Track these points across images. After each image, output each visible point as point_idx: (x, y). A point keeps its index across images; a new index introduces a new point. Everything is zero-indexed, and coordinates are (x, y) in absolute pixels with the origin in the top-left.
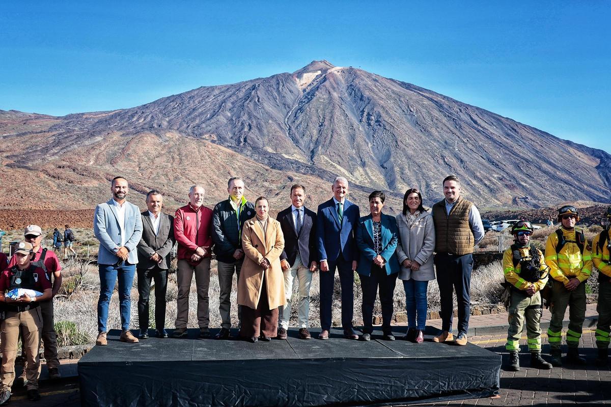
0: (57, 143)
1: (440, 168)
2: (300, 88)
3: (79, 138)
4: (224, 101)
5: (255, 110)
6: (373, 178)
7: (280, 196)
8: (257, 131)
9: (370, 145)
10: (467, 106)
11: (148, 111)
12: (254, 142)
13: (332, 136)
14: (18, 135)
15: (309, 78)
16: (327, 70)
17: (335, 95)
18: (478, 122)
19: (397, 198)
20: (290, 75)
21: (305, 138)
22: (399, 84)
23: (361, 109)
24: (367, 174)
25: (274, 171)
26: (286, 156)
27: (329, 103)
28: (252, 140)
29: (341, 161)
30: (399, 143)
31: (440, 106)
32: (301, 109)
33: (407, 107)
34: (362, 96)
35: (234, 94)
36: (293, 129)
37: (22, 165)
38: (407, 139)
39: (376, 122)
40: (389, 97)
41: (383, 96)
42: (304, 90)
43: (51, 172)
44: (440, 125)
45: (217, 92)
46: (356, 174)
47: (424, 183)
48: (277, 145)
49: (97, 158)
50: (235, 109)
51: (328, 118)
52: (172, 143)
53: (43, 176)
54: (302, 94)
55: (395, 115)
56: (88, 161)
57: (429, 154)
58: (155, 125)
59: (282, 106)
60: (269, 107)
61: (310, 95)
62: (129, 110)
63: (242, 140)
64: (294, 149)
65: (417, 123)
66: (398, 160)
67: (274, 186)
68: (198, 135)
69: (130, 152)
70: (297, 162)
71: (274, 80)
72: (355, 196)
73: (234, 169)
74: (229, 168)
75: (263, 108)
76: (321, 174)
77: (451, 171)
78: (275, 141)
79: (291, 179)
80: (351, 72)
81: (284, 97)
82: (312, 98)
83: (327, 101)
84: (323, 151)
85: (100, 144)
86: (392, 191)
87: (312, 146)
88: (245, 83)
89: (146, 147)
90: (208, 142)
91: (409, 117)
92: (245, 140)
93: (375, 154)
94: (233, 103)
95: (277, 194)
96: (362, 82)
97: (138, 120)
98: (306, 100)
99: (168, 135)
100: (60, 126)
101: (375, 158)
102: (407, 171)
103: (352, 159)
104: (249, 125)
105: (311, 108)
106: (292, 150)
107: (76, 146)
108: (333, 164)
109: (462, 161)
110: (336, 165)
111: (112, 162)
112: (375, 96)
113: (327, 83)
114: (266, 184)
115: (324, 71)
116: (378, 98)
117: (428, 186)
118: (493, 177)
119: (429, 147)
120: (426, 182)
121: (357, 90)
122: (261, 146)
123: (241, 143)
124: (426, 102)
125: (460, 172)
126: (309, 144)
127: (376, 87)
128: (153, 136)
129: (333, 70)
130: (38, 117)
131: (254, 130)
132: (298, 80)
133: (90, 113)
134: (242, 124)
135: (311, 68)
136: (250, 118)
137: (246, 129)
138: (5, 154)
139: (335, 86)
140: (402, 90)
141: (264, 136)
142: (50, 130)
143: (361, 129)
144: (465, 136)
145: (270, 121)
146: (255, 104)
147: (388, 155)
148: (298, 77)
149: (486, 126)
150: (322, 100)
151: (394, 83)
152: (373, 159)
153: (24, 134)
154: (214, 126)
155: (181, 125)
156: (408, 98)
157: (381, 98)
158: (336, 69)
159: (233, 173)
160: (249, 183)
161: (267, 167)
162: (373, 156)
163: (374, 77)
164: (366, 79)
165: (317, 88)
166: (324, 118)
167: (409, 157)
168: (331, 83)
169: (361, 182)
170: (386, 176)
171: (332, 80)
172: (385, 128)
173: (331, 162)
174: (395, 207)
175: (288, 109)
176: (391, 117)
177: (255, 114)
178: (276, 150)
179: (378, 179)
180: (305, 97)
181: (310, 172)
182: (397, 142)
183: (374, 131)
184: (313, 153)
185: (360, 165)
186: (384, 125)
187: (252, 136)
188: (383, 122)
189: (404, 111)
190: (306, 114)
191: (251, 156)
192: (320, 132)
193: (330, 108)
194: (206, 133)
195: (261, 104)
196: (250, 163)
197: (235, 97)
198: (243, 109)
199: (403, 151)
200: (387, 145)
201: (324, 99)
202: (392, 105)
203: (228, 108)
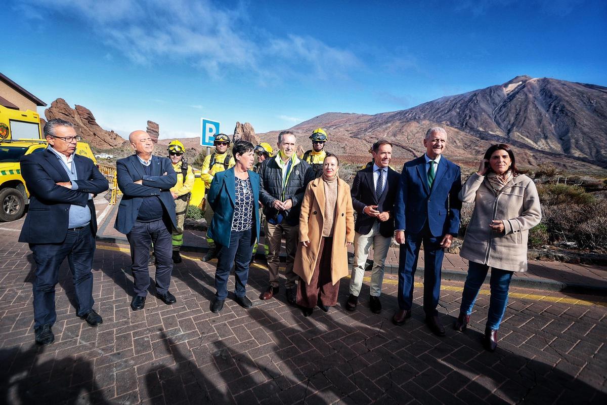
0: (371, 127)
2: (505, 93)
3: (381, 124)
4: (456, 104)
5: (474, 107)
6: (552, 146)
8: (474, 119)
9: (553, 126)
11: (414, 111)
13: (524, 121)
14: (355, 124)
15: (512, 87)
16: (526, 81)
17: (531, 96)
19: (570, 159)
20: (499, 86)
21: (505, 122)
22: (583, 86)
23: (549, 103)
24: (547, 143)
25: (482, 141)
26: (491, 133)
27: (525, 101)
28: (471, 124)
29: (529, 136)
30: (577, 124)
32: (504, 106)
33: (588, 100)
34: (551, 95)
35: (462, 99)
36: (498, 117)
37: (356, 137)
38: (585, 121)
39: (560, 111)
40: (573, 95)
41: (569, 94)
42: (508, 94)
43: (368, 140)
45: (452, 99)
46: (539, 143)
47: (594, 151)
48: (486, 126)
49: (388, 134)
50: (462, 108)
51: (523, 110)
52: (425, 126)
53: (364, 141)
54: (506, 96)
55: (577, 106)
57: (603, 131)
58: (417, 118)
59: (492, 105)
60: (483, 105)
61: (512, 97)
62: (405, 111)
63: (464, 124)
64: (497, 128)
65: (595, 111)
66: (575, 136)
67: (481, 149)
68: (439, 122)
69: (403, 131)
70: (498, 136)
71: (489, 90)
72: (537, 157)
73: (458, 139)
74: (455, 139)
75: (480, 106)
78: (485, 124)
80: (545, 81)
81: (494, 99)
82: (513, 99)
83: (523, 100)
84: (517, 129)
85: (389, 127)
86: (566, 155)
87: (509, 127)
88: (469, 93)
89: (412, 128)
90: (445, 125)
91: (589, 107)
92: (466, 124)
93: (556, 131)
94: (461, 104)
96: (552, 87)
97: (408, 115)
98: (509, 100)
99: (424, 122)
100: (373, 119)
101: (555, 134)
102: (581, 142)
103: (538, 134)
104: (470, 116)
105: (512, 105)
106: (496, 129)
107: (379, 128)
110: (525, 138)
111: (395, 135)
112: (562, 95)
113: (525, 89)
114: (477, 148)
115: (524, 82)
116: (564, 95)
117: (598, 152)
119: (603, 126)
120: (597, 149)
121: (547, 92)
122: (476, 127)
126: (507, 126)
127: (563, 88)
128: (415, 123)
129: (530, 81)
130: (363, 115)
131: (473, 119)
132: (504, 89)
133: (386, 113)
134: (465, 115)
135: (515, 81)
136: (471, 112)
138: (349, 132)
139: (531, 90)
140: (586, 90)
141: (478, 121)
142: (368, 121)
143: (547, 116)
145: (483, 113)
146: (475, 104)
147: (567, 132)
148: (504, 87)
150: (520, 100)
151: (579, 85)
153: (357, 123)
154: (449, 117)
155: (430, 117)
156: (590, 94)
157: (567, 96)
158: (534, 80)
159: (457, 141)
160: (466, 147)
161: (478, 139)
162: (554, 132)
163: (563, 82)
164: (556, 84)
165: (517, 93)
166: (520, 110)
167: (584, 133)
168: (528, 89)
169: (542, 148)
170: (562, 145)
171: (529, 87)
172: (567, 115)
173: (522, 136)
174: (568, 165)
175: (495, 106)
176: (573, 108)
177: (474, 110)
178: (485, 129)
179: (556, 147)
180: (508, 98)
181: (506, 141)
182: (575, 123)
183: (558, 117)
184: (509, 131)
185: (543, 138)
186: (566, 113)
187: (471, 122)
188: (566, 111)
189: (584, 103)
190: (508, 108)
191: (469, 133)
192: (516, 118)
193: (526, 104)
194: (444, 121)
195: (478, 104)
196: (468, 137)
197: (462, 101)
198: (467, 107)
199: (579, 129)
200: (567, 125)
201: (521, 99)
202: (575, 99)
203: (458, 107)
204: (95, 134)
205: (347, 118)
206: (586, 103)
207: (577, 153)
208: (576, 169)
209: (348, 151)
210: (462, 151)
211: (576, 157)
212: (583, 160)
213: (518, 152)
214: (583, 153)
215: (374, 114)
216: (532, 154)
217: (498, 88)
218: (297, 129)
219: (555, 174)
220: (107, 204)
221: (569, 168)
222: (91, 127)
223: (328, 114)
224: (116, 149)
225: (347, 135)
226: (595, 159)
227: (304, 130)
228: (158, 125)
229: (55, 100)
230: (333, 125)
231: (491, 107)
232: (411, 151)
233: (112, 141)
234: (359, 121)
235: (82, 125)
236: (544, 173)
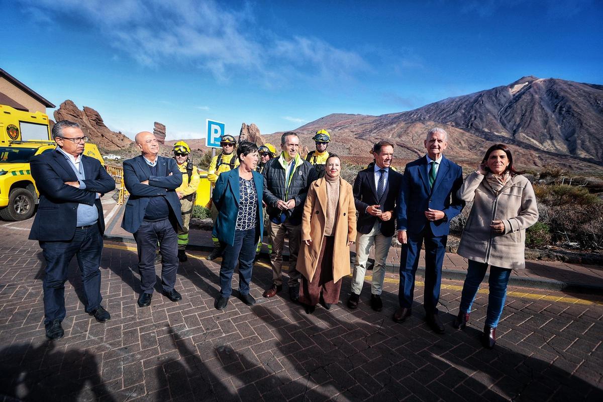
0: (376, 128)
2: (511, 94)
3: (385, 125)
4: (461, 104)
5: (480, 108)
6: (558, 147)
9: (559, 127)
11: (419, 112)
13: (530, 122)
14: (360, 125)
15: (517, 88)
16: (532, 81)
17: (537, 96)
19: (576, 160)
20: (505, 87)
21: (511, 123)
22: (590, 86)
23: (556, 104)
24: (553, 144)
25: (487, 142)
26: (497, 134)
27: (531, 102)
28: (476, 125)
29: (534, 136)
30: (584, 125)
32: (510, 107)
33: (594, 101)
34: (558, 96)
35: (467, 100)
36: (503, 118)
37: (361, 138)
38: (591, 122)
39: (566, 112)
40: (580, 95)
41: (575, 95)
42: (514, 95)
43: (373, 141)
45: (458, 99)
46: (545, 144)
48: (491, 127)
49: (393, 134)
50: (467, 109)
51: (528, 111)
53: (369, 142)
54: (512, 97)
55: (583, 107)
56: (389, 136)
58: (422, 119)
59: (497, 105)
60: (488, 106)
61: (517, 97)
62: (410, 112)
63: (470, 125)
64: (502, 129)
65: (601, 111)
66: (582, 137)
68: (444, 122)
69: (408, 132)
70: (503, 137)
71: (494, 90)
72: (542, 158)
73: (463, 140)
74: (460, 140)
75: (485, 107)
76: (519, 144)
78: (490, 125)
80: (552, 82)
81: (500, 100)
82: (519, 99)
84: (522, 130)
85: (394, 128)
86: (572, 155)
87: (515, 128)
88: (475, 94)
89: (417, 129)
90: (450, 126)
91: (595, 108)
92: (472, 125)
93: (562, 132)
96: (559, 87)
97: (413, 116)
98: (514, 101)
99: (429, 123)
100: (378, 120)
101: (561, 134)
102: (587, 143)
103: (544, 135)
104: (475, 117)
105: (517, 106)
107: (384, 129)
108: (529, 138)
110: (530, 139)
111: (400, 136)
112: (568, 95)
113: (531, 90)
114: (482, 149)
115: (530, 82)
116: (570, 96)
121: (554, 93)
122: (481, 128)
123: (468, 125)
126: (513, 127)
127: (570, 89)
128: (420, 124)
129: (537, 81)
130: (369, 116)
131: (478, 120)
132: (510, 89)
133: (391, 114)
134: (471, 116)
135: (521, 81)
136: (476, 113)
138: (354, 133)
139: (537, 91)
140: (593, 90)
141: (484, 122)
142: (373, 122)
143: (553, 116)
146: (480, 105)
147: (573, 132)
150: (526, 100)
151: (585, 86)
152: (559, 135)
153: (362, 124)
154: (454, 118)
155: (436, 118)
156: (596, 95)
157: (573, 96)
158: (540, 80)
159: (462, 142)
160: (471, 148)
161: (483, 140)
162: (560, 133)
163: (569, 83)
164: (562, 85)
165: (523, 93)
166: (526, 111)
167: (590, 134)
168: (534, 89)
169: (548, 149)
170: (568, 146)
171: (535, 87)
172: (573, 115)
173: (527, 137)
174: (573, 165)
175: (501, 107)
176: (580, 108)
177: (479, 110)
178: (490, 130)
179: (562, 147)
180: (514, 99)
181: (511, 143)
182: (582, 124)
183: (564, 118)
184: (515, 132)
185: (549, 139)
186: (573, 114)
187: (476, 122)
188: (573, 112)
189: (591, 104)
190: (513, 109)
191: (474, 134)
192: (522, 119)
193: (532, 104)
194: (449, 122)
195: (484, 105)
196: (473, 138)
197: (468, 102)
198: (472, 108)
199: (586, 130)
200: (573, 126)
201: (528, 100)
202: (582, 100)
203: (463, 108)
204: (103, 136)
205: (352, 119)
206: (593, 104)
207: (583, 155)
208: (582, 169)
209: (353, 152)
210: (467, 152)
211: (583, 158)
212: (589, 161)
213: (524, 153)
214: (589, 154)
215: (379, 115)
216: (537, 155)
217: (504, 89)
218: (303, 130)
219: (560, 175)
220: (114, 204)
221: (575, 169)
222: (99, 128)
223: (334, 115)
224: (124, 150)
225: (352, 136)
227: (309, 131)
228: (165, 126)
229: (64, 101)
230: (338, 126)
231: (497, 108)
232: (416, 152)
233: (119, 142)
234: (363, 122)
235: (90, 126)
236: (549, 174)
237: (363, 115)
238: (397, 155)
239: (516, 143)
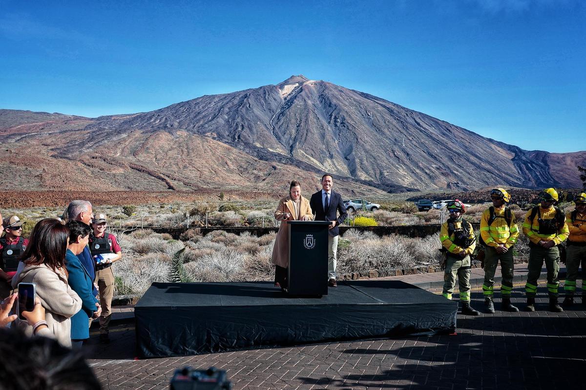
0: (91, 139)
1: (391, 160)
2: (282, 97)
3: (109, 135)
4: (222, 107)
5: (247, 114)
6: (338, 167)
7: (266, 181)
8: (248, 131)
9: (336, 142)
10: (412, 112)
11: (163, 114)
12: (246, 139)
13: (307, 134)
14: (60, 133)
15: (288, 89)
16: (303, 82)
17: (310, 102)
18: (421, 124)
19: (357, 183)
20: (274, 86)
21: (286, 136)
22: (359, 94)
23: (330, 114)
24: (334, 164)
25: (261, 161)
26: (271, 150)
27: (305, 109)
28: (244, 137)
29: (313, 153)
30: (359, 140)
31: (391, 111)
32: (282, 113)
33: (365, 112)
34: (330, 103)
35: (230, 101)
36: (276, 128)
37: (63, 156)
38: (365, 137)
39: (341, 124)
40: (351, 104)
41: (347, 104)
42: (285, 99)
43: (87, 162)
44: (391, 126)
45: (217, 99)
46: (326, 164)
47: (378, 172)
48: (264, 141)
49: (123, 150)
50: (231, 113)
51: (303, 120)
52: (181, 139)
53: (80, 165)
54: (284, 101)
55: (356, 118)
56: (116, 153)
57: (382, 149)
58: (168, 126)
59: (268, 111)
60: (257, 111)
61: (289, 102)
62: (148, 113)
63: (236, 137)
64: (277, 144)
65: (373, 125)
66: (359, 154)
67: (261, 174)
68: (202, 133)
69: (148, 146)
70: (279, 155)
71: (262, 90)
73: (230, 160)
74: (226, 159)
75: (253, 112)
76: (298, 164)
77: (399, 162)
78: (261, 137)
79: (275, 168)
80: (322, 85)
81: (269, 103)
82: (291, 105)
83: (303, 107)
84: (300, 146)
85: (125, 140)
86: (353, 178)
87: (291, 142)
88: (239, 93)
89: (162, 142)
90: (210, 139)
91: (367, 120)
92: (239, 137)
93: (341, 149)
95: (264, 180)
96: (330, 93)
97: (155, 121)
98: (287, 107)
99: (179, 133)
100: (94, 126)
101: (340, 152)
102: (365, 162)
103: (323, 152)
104: (242, 125)
105: (291, 112)
106: (276, 146)
107: (106, 141)
108: (308, 156)
109: (408, 155)
110: (310, 157)
111: (135, 153)
112: (341, 104)
113: (303, 93)
114: (255, 172)
115: (301, 84)
116: (343, 105)
117: (381, 174)
118: (432, 167)
119: (382, 144)
120: (380, 170)
121: (326, 99)
122: (252, 142)
123: (235, 139)
124: (380, 108)
125: (406, 163)
126: (289, 141)
127: (341, 96)
128: (167, 133)
129: (308, 83)
130: (76, 118)
131: (246, 129)
132: (280, 90)
133: (116, 116)
134: (237, 124)
135: (290, 82)
136: (243, 120)
137: (240, 129)
138: (50, 148)
139: (310, 95)
140: (362, 99)
141: (253, 134)
142: (86, 128)
143: (329, 129)
144: (411, 135)
145: (258, 123)
146: (247, 109)
147: (351, 150)
148: (280, 88)
149: (427, 127)
150: (299, 107)
151: (355, 94)
152: (338, 153)
153: (66, 131)
154: (215, 126)
155: (189, 125)
156: (366, 105)
158: (311, 82)
159: (229, 163)
160: (242, 171)
162: (339, 150)
163: (339, 88)
164: (333, 90)
165: (295, 97)
166: (301, 120)
167: (366, 151)
168: (306, 93)
169: (329, 170)
170: (348, 166)
171: (307, 90)
172: (348, 128)
173: (306, 155)
174: (356, 190)
175: (272, 113)
176: (353, 120)
177: (247, 117)
178: (263, 145)
179: (343, 168)
180: (286, 103)
181: (290, 162)
182: (357, 139)
183: (340, 131)
184: (292, 148)
185: (329, 157)
186: (347, 126)
187: (244, 134)
188: (347, 124)
189: (363, 115)
190: (287, 117)
191: (244, 150)
192: (297, 131)
193: (306, 112)
194: (208, 132)
195: (252, 109)
196: (243, 156)
197: (231, 104)
198: (237, 113)
199: (362, 146)
200: (350, 141)
201: (301, 106)
202: (354, 110)
203: (226, 112)
205: (44, 122)
207: (363, 176)
208: (364, 195)
209: (48, 182)
210: (237, 177)
211: (363, 181)
212: (369, 184)
213: (304, 176)
214: (368, 175)
215: (96, 117)
217: (273, 89)
221: (358, 194)
225: (45, 153)
226: (380, 183)
230: (14, 134)
231: (268, 116)
232: (163, 180)
237: (65, 116)
238: (131, 186)
239: (295, 163)
